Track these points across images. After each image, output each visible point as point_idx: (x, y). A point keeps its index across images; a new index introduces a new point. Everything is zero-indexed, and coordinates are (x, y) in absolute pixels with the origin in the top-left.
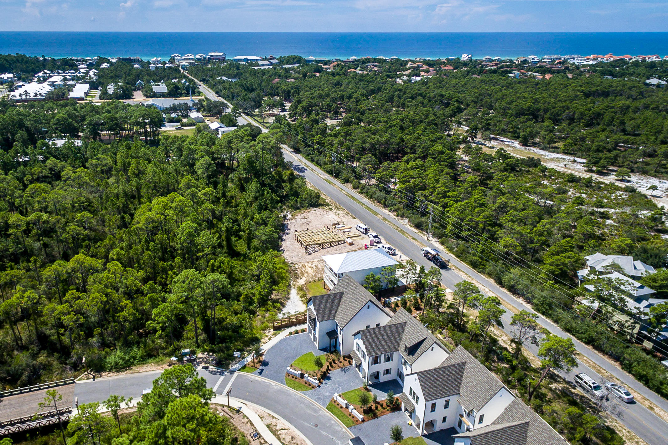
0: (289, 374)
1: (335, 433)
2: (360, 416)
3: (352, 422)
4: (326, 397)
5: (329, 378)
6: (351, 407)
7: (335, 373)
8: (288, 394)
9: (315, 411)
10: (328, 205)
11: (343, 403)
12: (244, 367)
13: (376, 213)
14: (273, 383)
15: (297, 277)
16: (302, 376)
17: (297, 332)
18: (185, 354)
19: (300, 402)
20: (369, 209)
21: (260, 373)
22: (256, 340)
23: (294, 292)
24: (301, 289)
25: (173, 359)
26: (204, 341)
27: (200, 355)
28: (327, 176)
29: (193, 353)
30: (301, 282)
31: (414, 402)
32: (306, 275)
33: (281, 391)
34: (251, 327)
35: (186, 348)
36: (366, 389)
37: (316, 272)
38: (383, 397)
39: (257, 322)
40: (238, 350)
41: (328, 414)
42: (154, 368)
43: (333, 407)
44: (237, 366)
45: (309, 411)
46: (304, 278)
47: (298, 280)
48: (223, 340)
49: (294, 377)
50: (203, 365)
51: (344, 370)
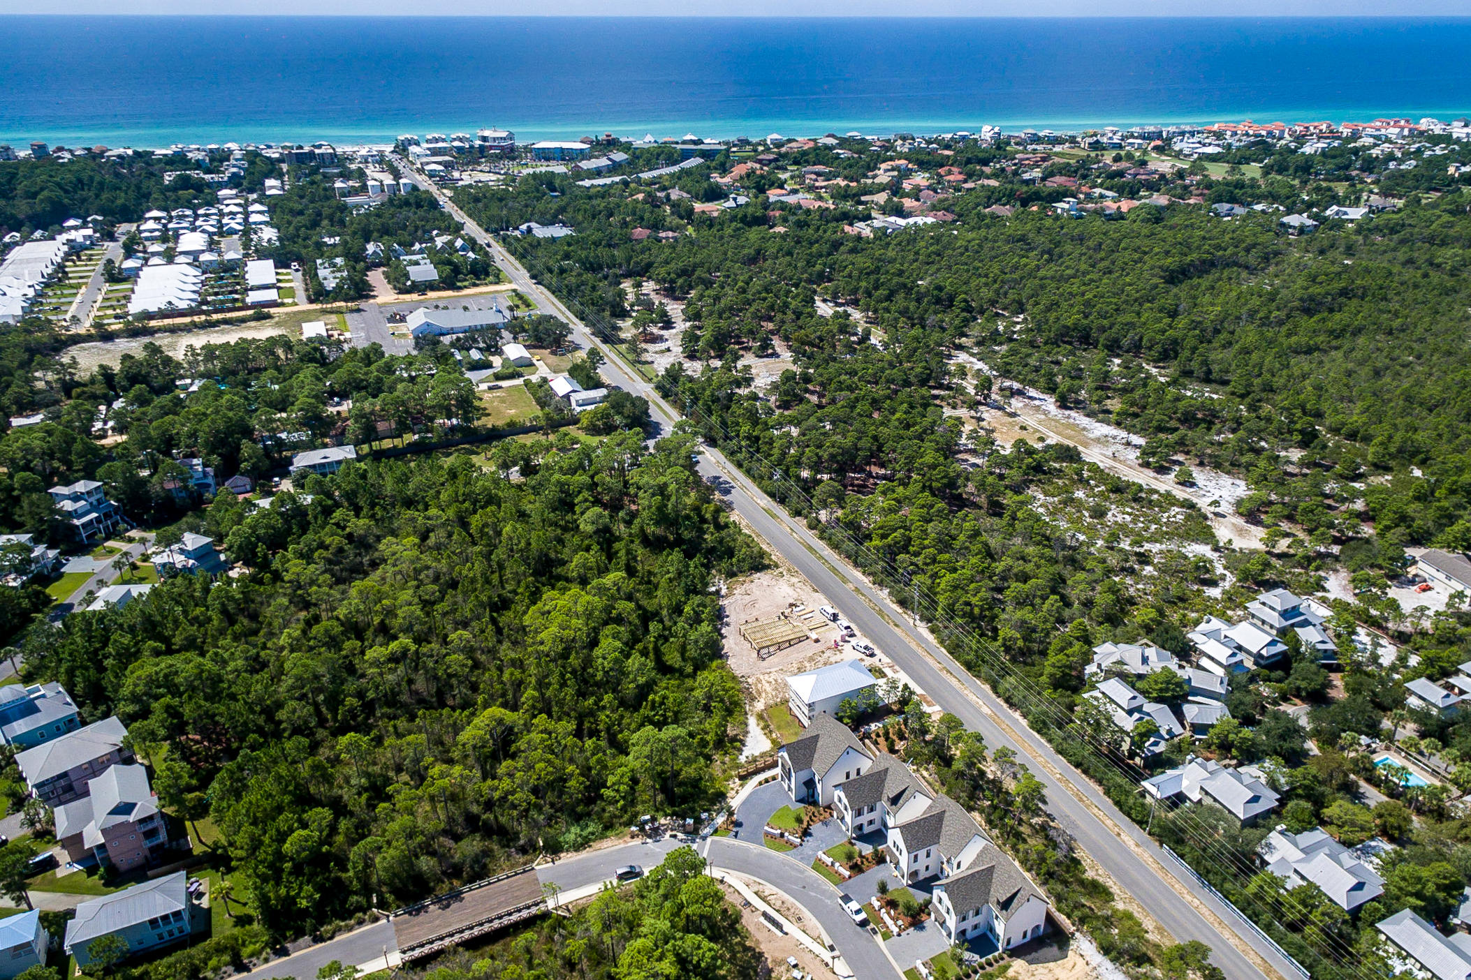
0: (767, 834)
1: (823, 892)
2: (847, 873)
3: (839, 880)
4: (810, 856)
5: (810, 835)
6: (837, 864)
7: (816, 828)
8: (770, 857)
9: (802, 872)
10: (777, 566)
11: (829, 860)
12: (716, 831)
13: (845, 580)
14: (752, 846)
15: (753, 699)
16: (782, 835)
17: (767, 781)
18: (646, 822)
19: (785, 865)
20: (834, 570)
21: (736, 836)
22: (721, 796)
23: (752, 721)
24: (760, 717)
25: (634, 829)
26: (662, 803)
27: (663, 821)
28: (765, 501)
29: (653, 819)
30: (759, 706)
31: (897, 854)
32: (763, 695)
33: (761, 855)
34: (712, 779)
35: (644, 814)
36: (851, 843)
37: (776, 689)
38: (867, 850)
39: (716, 769)
40: (705, 811)
41: (814, 874)
42: (616, 842)
43: (818, 866)
44: (707, 831)
45: (793, 873)
46: (762, 700)
47: (756, 704)
48: (684, 799)
49: (773, 836)
50: (669, 833)
51: (825, 823)
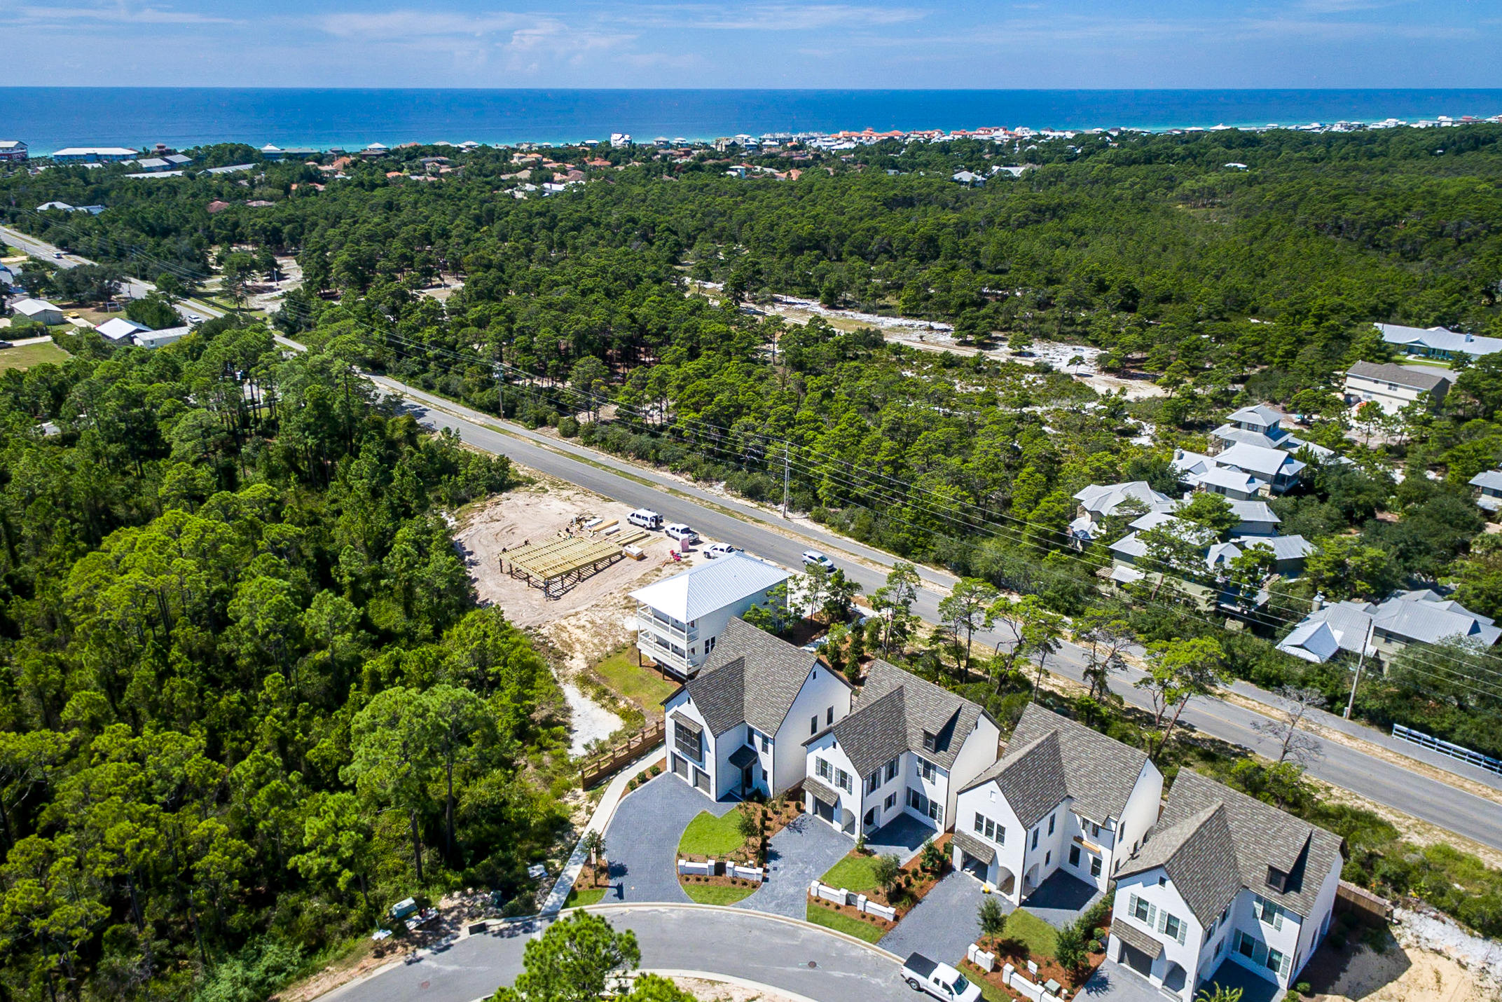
0: (686, 876)
1: (857, 964)
2: (888, 912)
3: (880, 931)
4: (793, 898)
5: (775, 856)
6: (862, 898)
7: (780, 839)
8: (712, 922)
9: (785, 933)
10: (532, 482)
11: (838, 896)
12: (573, 895)
13: (651, 484)
14: (662, 907)
15: (560, 657)
16: (720, 869)
17: (642, 778)
18: (406, 914)
19: (750, 928)
20: (625, 474)
21: (620, 895)
22: (558, 826)
24: (584, 681)
25: (379, 935)
26: (433, 868)
27: (444, 903)
28: (482, 418)
29: (422, 904)
30: (577, 664)
31: (991, 842)
32: (578, 647)
33: (690, 920)
34: (527, 799)
35: (397, 896)
36: (864, 852)
37: (597, 634)
38: (907, 856)
39: (530, 779)
40: (535, 861)
41: (818, 931)
42: (342, 976)
43: (819, 912)
44: (553, 899)
45: (777, 940)
46: (578, 655)
47: (567, 663)
48: (481, 848)
49: (699, 877)
50: (466, 924)
51: (796, 828)
